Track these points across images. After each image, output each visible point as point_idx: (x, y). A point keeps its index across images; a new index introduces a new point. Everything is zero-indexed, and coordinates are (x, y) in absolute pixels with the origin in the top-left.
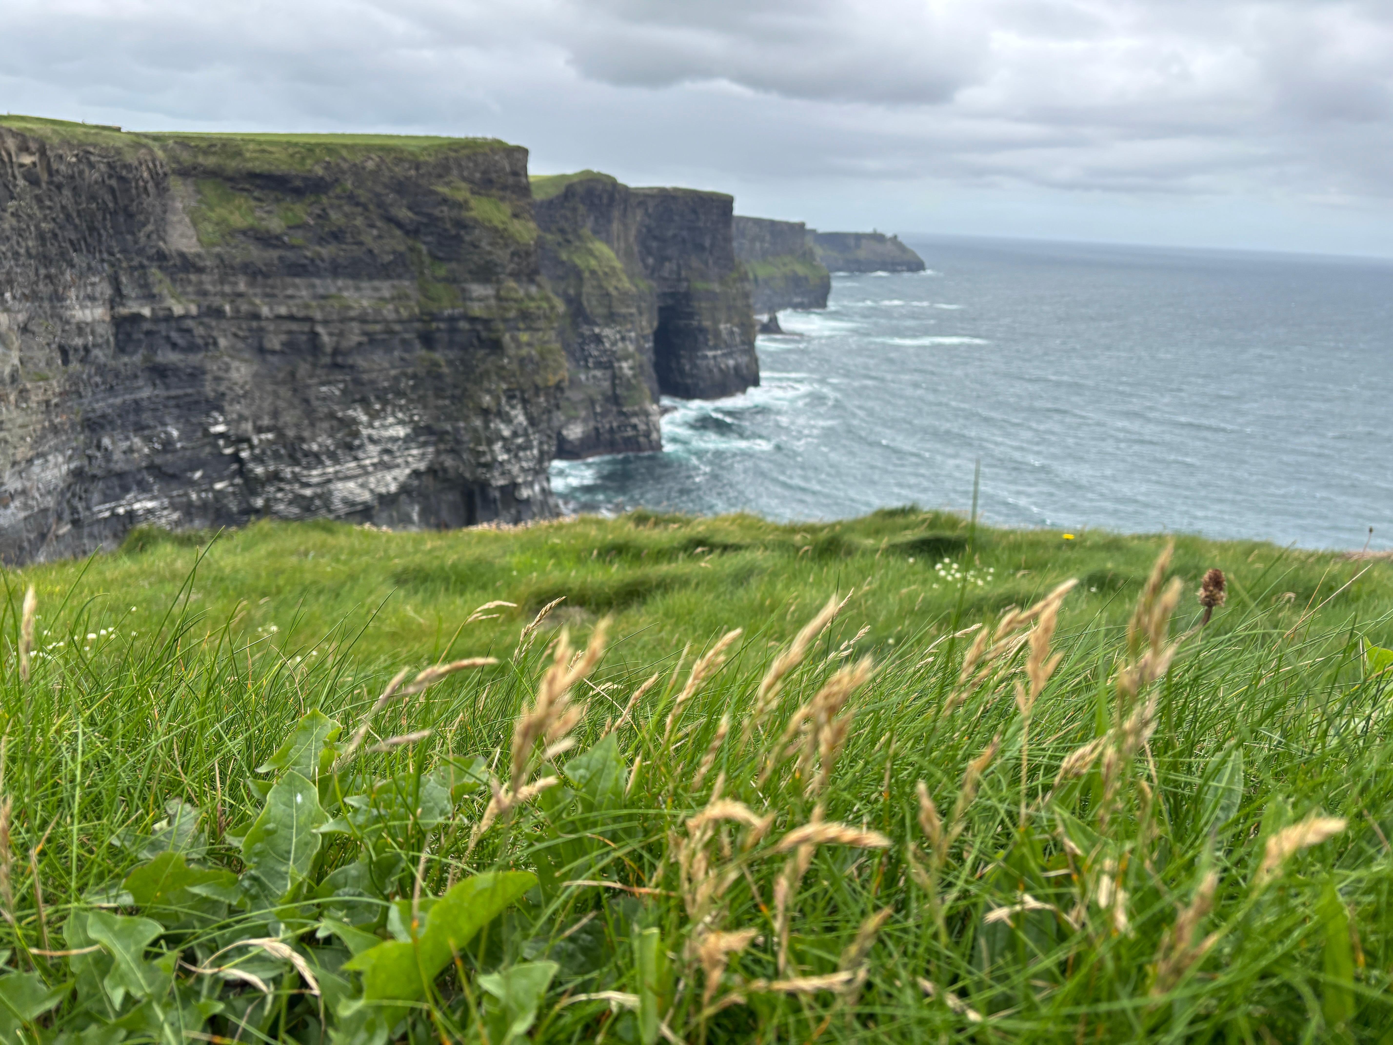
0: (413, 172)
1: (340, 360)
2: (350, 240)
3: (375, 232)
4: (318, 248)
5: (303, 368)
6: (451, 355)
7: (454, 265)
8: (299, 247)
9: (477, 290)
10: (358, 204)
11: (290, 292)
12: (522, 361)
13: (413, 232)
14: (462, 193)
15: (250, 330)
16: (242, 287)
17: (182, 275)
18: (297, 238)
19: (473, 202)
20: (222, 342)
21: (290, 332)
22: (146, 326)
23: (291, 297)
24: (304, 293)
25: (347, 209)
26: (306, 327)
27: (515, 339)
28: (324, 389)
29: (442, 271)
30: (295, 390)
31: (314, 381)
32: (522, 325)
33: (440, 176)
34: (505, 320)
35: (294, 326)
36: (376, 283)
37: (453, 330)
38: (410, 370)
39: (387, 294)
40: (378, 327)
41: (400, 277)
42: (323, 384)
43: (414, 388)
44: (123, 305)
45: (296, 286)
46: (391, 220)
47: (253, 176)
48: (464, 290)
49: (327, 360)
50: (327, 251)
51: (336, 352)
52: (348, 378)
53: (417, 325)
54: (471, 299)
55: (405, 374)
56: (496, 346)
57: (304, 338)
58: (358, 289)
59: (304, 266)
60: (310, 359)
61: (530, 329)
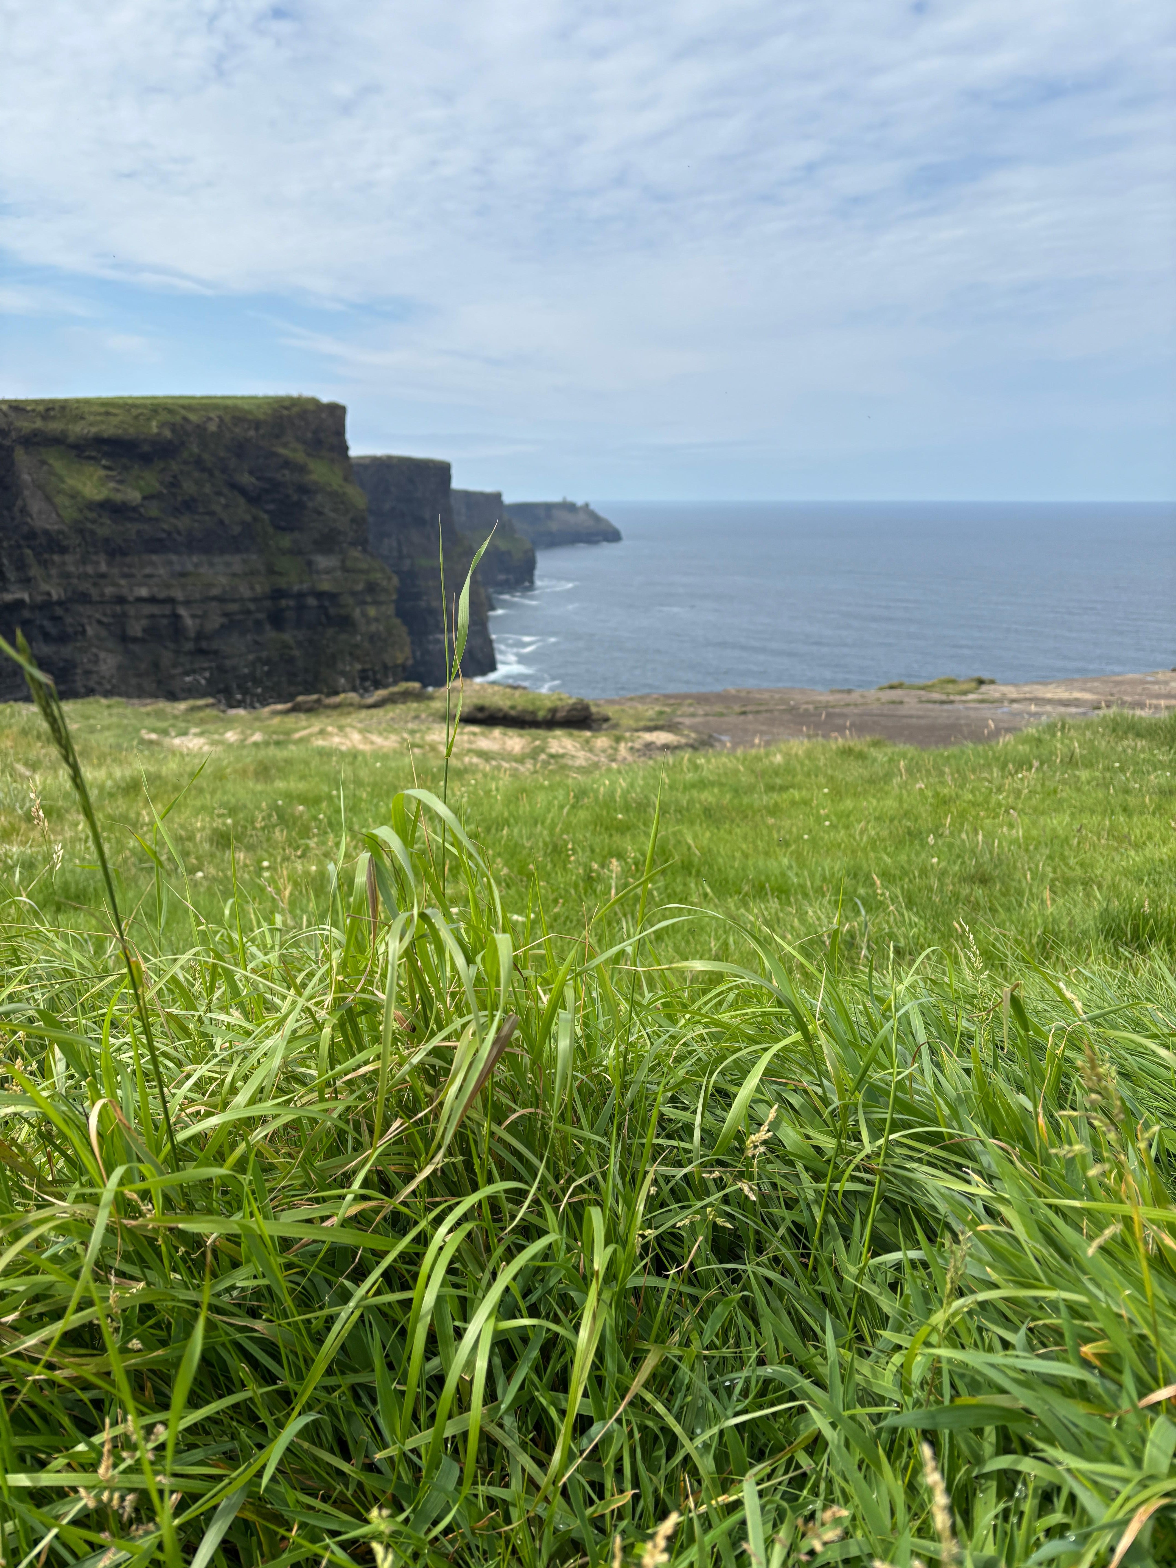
0: (252, 433)
1: (204, 645)
2: (201, 510)
3: (223, 501)
4: (173, 520)
5: (166, 657)
6: (300, 635)
7: (297, 535)
8: (157, 520)
9: (323, 562)
10: (203, 470)
11: (148, 570)
12: (372, 638)
13: (254, 500)
14: (298, 455)
15: (114, 616)
16: (103, 568)
17: (46, 556)
18: (153, 510)
19: (312, 465)
20: (90, 631)
21: (152, 616)
22: (26, 614)
23: (150, 576)
24: (161, 571)
25: (196, 474)
26: (167, 610)
27: (364, 614)
28: (188, 679)
29: (286, 541)
30: (159, 682)
31: (179, 670)
32: (369, 599)
33: (278, 437)
34: (353, 594)
35: (155, 609)
36: (228, 558)
37: (301, 608)
38: (264, 654)
39: (238, 568)
40: (235, 607)
41: (248, 550)
42: (187, 674)
43: (269, 674)
44: (7, 590)
45: (153, 564)
46: (234, 486)
47: (99, 441)
48: (310, 563)
49: (189, 646)
50: (184, 522)
51: (200, 636)
52: (213, 664)
53: (267, 604)
54: (318, 572)
55: (260, 659)
56: (345, 623)
57: (165, 621)
58: (211, 565)
59: (160, 540)
60: (171, 646)
61: (376, 603)
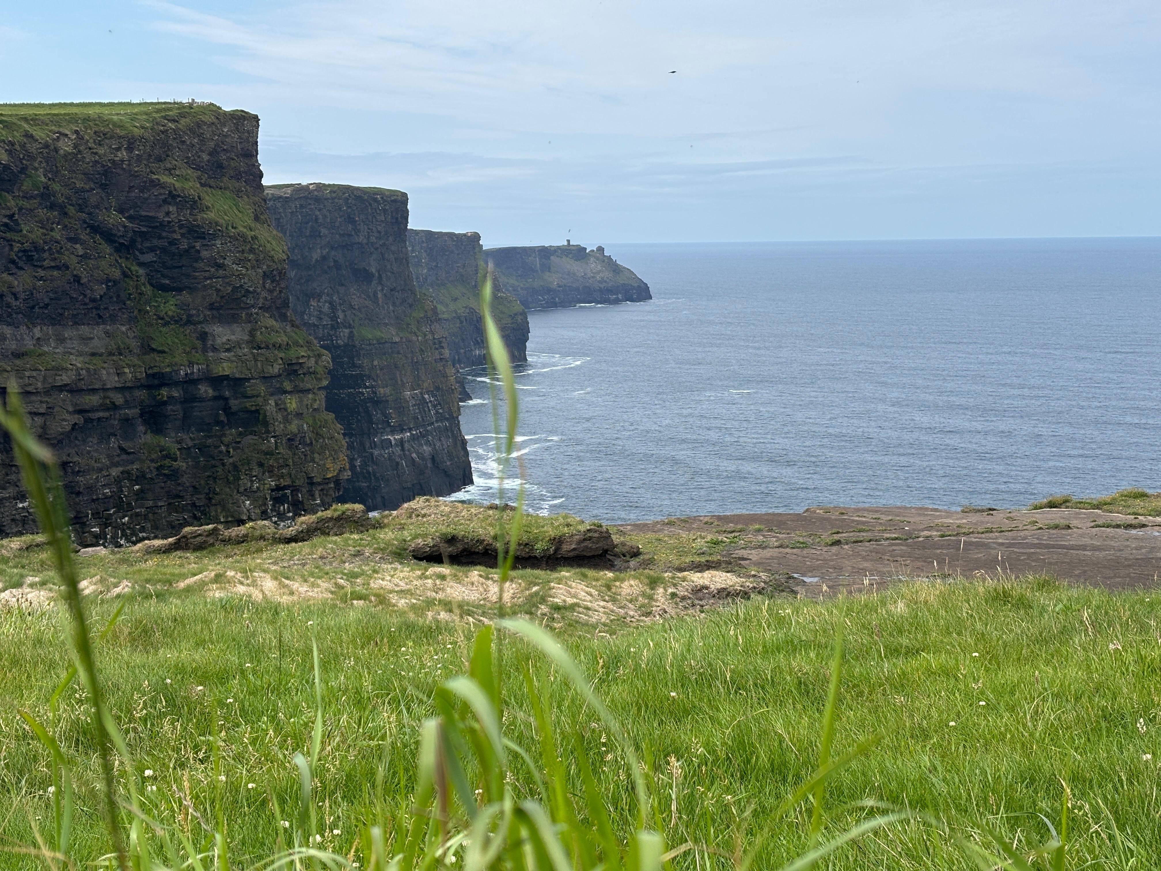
0: (123, 154)
2: (48, 263)
3: (80, 249)
4: (8, 278)
6: (188, 439)
7: (185, 296)
9: (222, 334)
10: (52, 207)
12: (292, 441)
13: (124, 248)
14: (188, 184)
19: (209, 198)
25: (42, 213)
27: (281, 408)
28: (21, 504)
29: (170, 306)
32: (287, 386)
33: (160, 159)
34: (266, 378)
36: (85, 330)
37: (190, 400)
38: (135, 467)
39: (98, 344)
40: (94, 400)
41: (113, 319)
43: (140, 495)
46: (95, 229)
48: (203, 336)
53: (141, 394)
54: (215, 349)
55: (127, 474)
56: (254, 420)
58: (61, 340)
61: (298, 391)
